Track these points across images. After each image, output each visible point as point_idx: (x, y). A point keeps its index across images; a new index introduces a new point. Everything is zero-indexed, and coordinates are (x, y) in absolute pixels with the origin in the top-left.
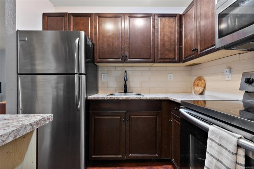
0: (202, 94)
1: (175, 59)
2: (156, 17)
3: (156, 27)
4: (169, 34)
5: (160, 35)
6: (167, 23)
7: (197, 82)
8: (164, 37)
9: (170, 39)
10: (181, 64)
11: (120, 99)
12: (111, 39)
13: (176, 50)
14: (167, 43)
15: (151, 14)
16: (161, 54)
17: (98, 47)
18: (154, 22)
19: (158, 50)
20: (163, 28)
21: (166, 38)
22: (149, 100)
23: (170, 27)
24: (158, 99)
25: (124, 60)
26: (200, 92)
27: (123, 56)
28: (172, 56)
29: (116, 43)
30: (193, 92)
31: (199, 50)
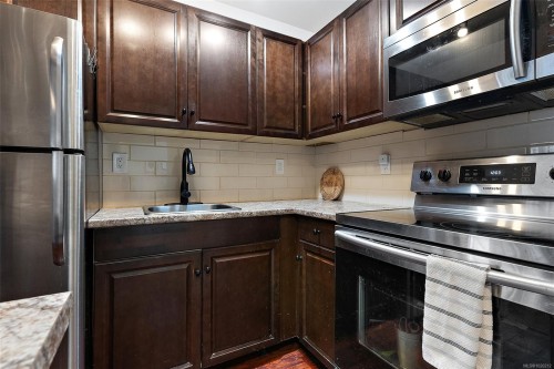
0: (338, 199)
1: (294, 130)
2: (259, 35)
3: (259, 56)
4: (283, 76)
5: (268, 76)
6: (279, 54)
7: (328, 178)
8: (274, 81)
9: (286, 88)
10: (304, 142)
11: (189, 219)
12: (148, 61)
13: (297, 113)
14: (279, 95)
15: (249, 25)
16: (270, 118)
17: (108, 78)
18: (253, 44)
19: (263, 108)
20: (272, 62)
21: (278, 85)
22: (257, 217)
23: (285, 63)
24: (275, 213)
25: (186, 121)
26: (336, 196)
27: (184, 112)
28: (288, 123)
29: (166, 75)
30: (320, 196)
31: (345, 117)
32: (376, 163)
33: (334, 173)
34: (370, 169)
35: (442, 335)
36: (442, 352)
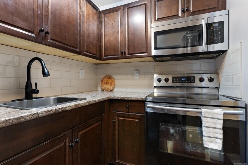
1: (97, 55)
3: (82, 9)
7: (106, 80)
14: (91, 35)
19: (84, 40)
27: (42, 30)
30: (99, 89)
31: (127, 53)
32: (133, 74)
33: (109, 78)
34: (129, 77)
35: (212, 136)
36: (212, 142)
